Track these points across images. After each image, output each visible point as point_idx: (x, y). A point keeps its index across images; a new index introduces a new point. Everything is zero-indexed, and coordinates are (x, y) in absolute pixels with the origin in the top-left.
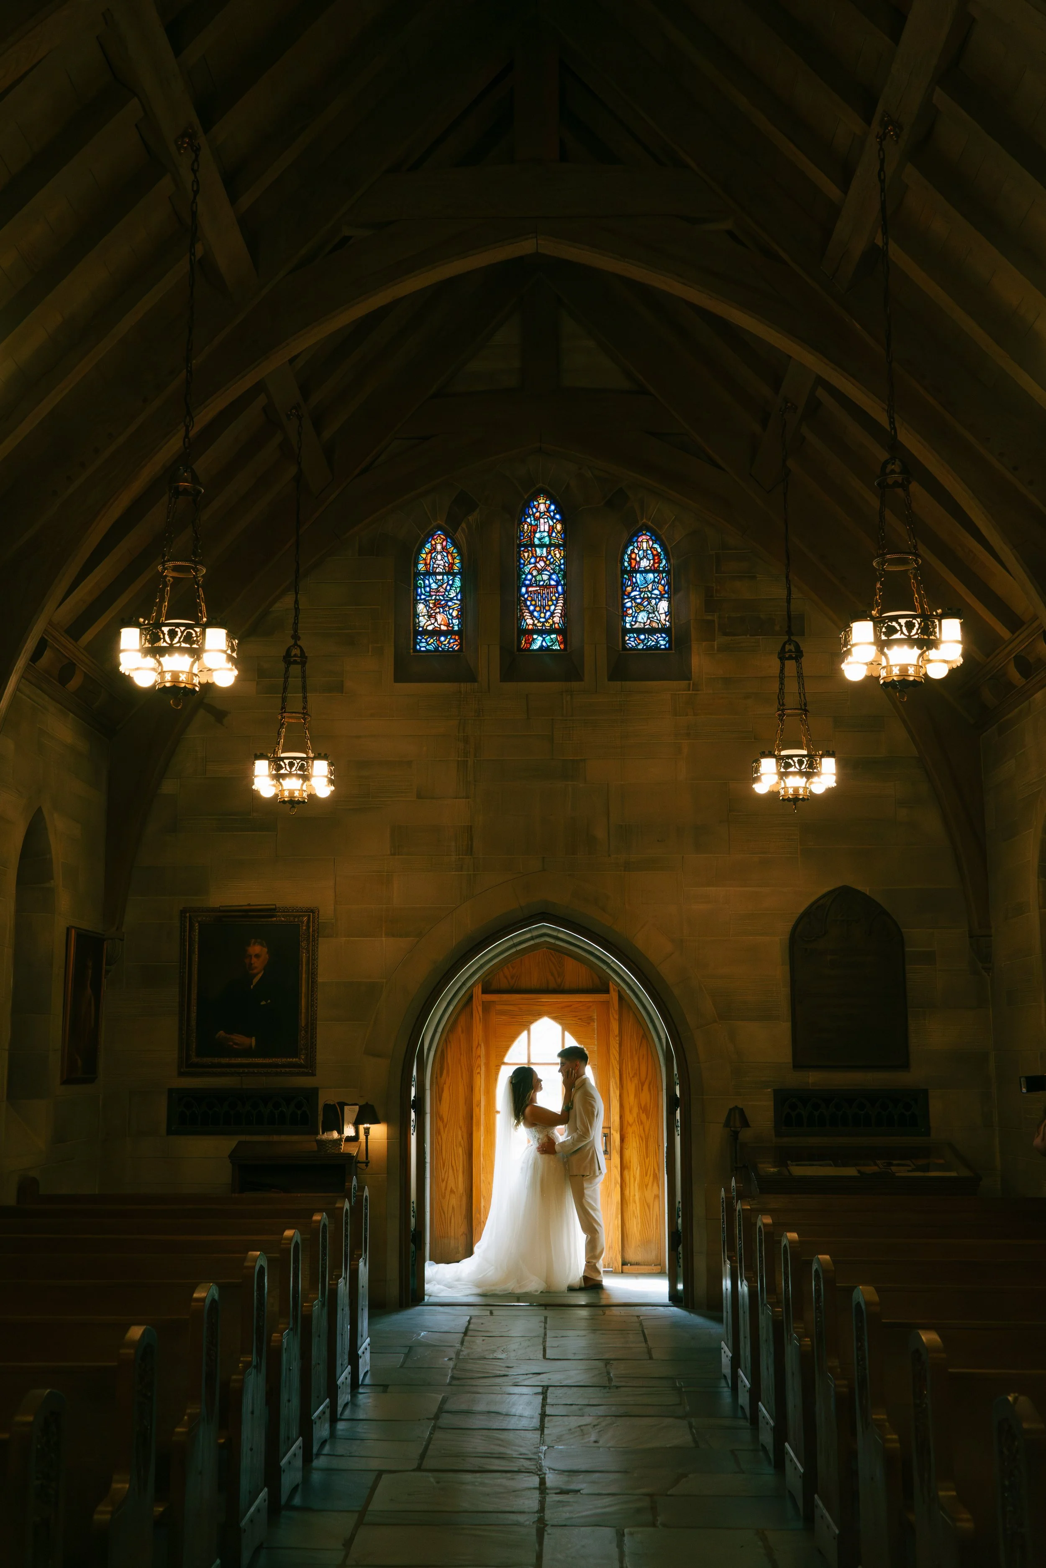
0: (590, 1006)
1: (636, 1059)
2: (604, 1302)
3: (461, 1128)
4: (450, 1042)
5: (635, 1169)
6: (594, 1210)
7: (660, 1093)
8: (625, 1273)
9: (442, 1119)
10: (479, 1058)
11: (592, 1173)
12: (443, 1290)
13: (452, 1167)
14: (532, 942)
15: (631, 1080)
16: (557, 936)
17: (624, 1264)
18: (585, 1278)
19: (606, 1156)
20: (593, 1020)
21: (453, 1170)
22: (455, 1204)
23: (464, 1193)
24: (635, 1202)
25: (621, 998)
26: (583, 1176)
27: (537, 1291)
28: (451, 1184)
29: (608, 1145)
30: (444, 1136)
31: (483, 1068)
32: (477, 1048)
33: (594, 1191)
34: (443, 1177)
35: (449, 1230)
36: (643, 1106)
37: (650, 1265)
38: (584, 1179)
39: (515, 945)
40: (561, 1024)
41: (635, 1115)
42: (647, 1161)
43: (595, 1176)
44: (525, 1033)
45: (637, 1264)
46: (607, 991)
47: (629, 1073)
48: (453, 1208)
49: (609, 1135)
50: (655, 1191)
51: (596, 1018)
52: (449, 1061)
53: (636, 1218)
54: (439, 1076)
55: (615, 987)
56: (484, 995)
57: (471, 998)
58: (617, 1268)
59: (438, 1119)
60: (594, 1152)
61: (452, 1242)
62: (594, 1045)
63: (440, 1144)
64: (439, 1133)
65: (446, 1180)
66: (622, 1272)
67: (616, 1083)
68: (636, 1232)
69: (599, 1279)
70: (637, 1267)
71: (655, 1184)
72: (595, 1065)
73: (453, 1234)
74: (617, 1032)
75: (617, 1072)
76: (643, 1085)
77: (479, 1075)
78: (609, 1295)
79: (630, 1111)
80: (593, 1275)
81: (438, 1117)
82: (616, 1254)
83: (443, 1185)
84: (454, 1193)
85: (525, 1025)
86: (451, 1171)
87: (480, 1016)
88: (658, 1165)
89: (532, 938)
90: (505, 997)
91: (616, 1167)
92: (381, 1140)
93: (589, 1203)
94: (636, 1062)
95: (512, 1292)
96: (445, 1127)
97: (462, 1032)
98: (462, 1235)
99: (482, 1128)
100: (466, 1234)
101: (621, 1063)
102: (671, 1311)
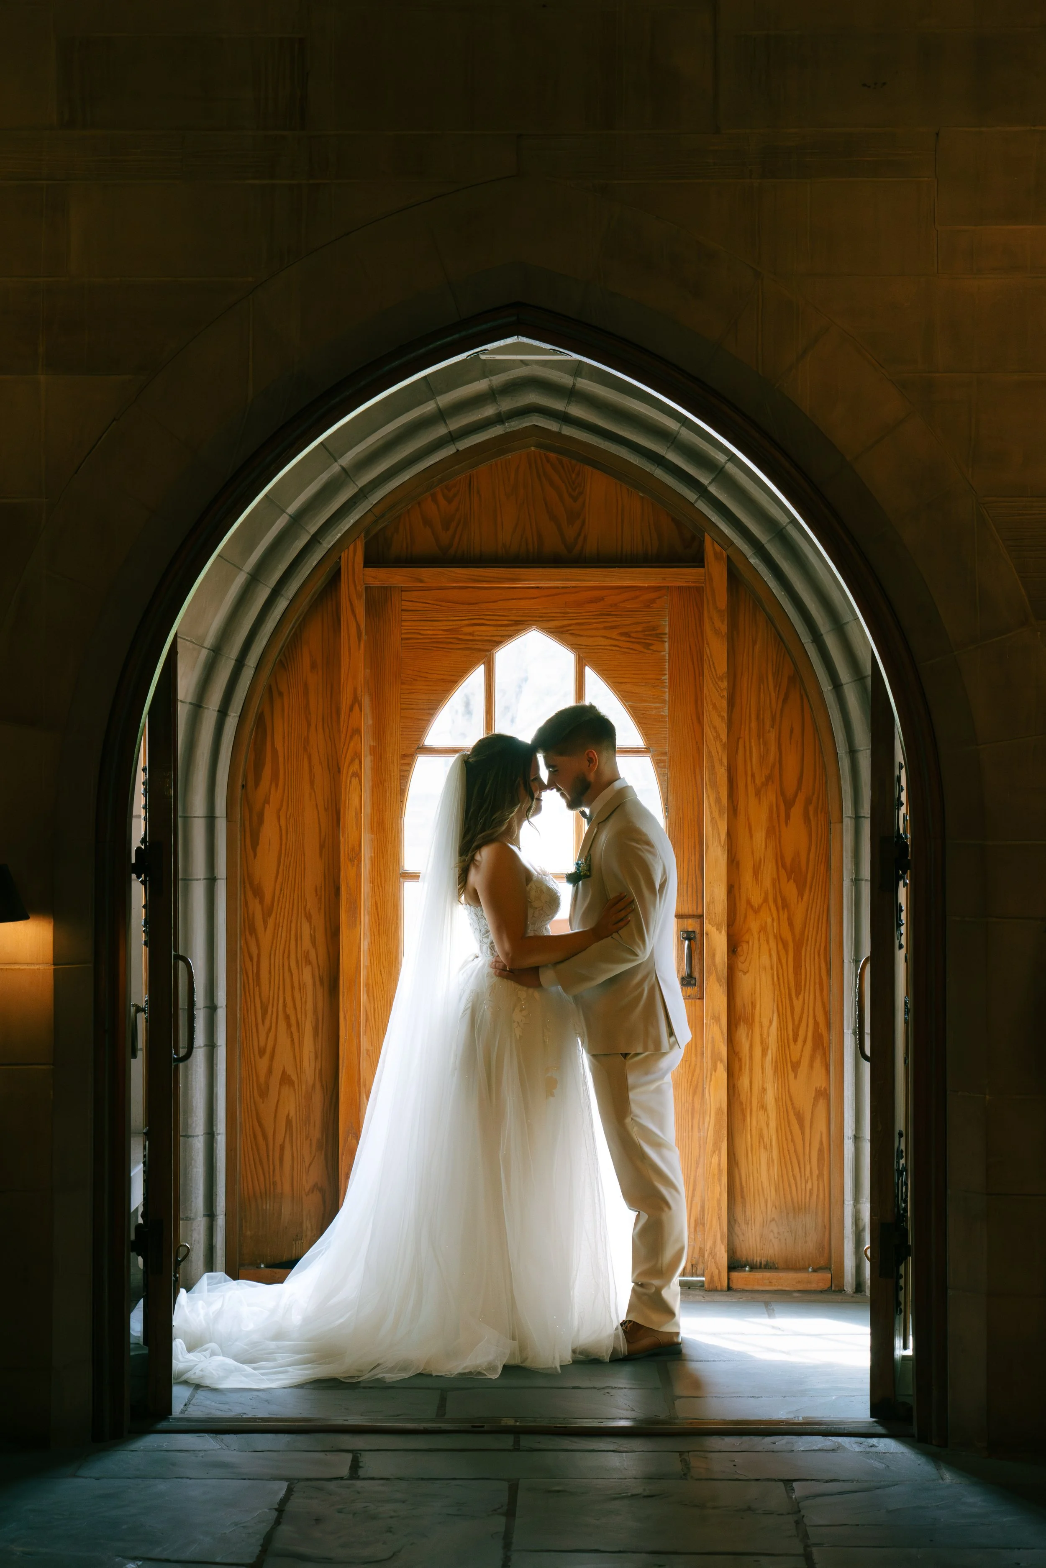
0: (653, 601)
1: (772, 736)
2: (684, 1413)
3: (309, 918)
4: (281, 694)
5: (765, 1022)
6: (658, 1145)
7: (835, 827)
8: (737, 1290)
9: (258, 892)
10: (356, 737)
11: (651, 1046)
12: (229, 1372)
13: (287, 1018)
14: (497, 430)
15: (758, 793)
16: (565, 413)
17: (734, 1265)
18: (630, 1329)
19: (690, 990)
20: (659, 637)
21: (289, 1025)
22: (292, 1114)
23: (318, 1085)
24: (763, 1107)
25: (734, 578)
26: (625, 1055)
27: (491, 1368)
28: (284, 1059)
29: (696, 961)
30: (265, 938)
31: (367, 761)
32: (351, 709)
33: (659, 1091)
34: (262, 1043)
35: (277, 1178)
36: (788, 861)
37: (804, 1269)
38: (630, 1062)
39: (452, 438)
40: (573, 646)
41: (767, 883)
42: (798, 1004)
43: (658, 1052)
44: (478, 674)
45: (768, 1266)
46: (698, 560)
47: (753, 776)
48: (289, 1122)
49: (698, 936)
50: (819, 1081)
51: (667, 631)
52: (279, 746)
53: (765, 1148)
54: (251, 783)
55: (718, 548)
56: (370, 571)
57: (335, 578)
58: (716, 1278)
59: (250, 893)
60: (656, 988)
61: (287, 1210)
62: (664, 701)
63: (255, 960)
64: (253, 930)
65: (269, 1050)
66: (729, 1288)
67: (718, 800)
68: (766, 1184)
69: (668, 1328)
70: (767, 1274)
71: (818, 1063)
72: (665, 754)
73: (287, 1188)
74: (722, 667)
75: (722, 773)
76: (789, 805)
77: (355, 781)
78: (697, 1384)
79: (756, 872)
80: (652, 1320)
81: (248, 886)
82: (715, 1242)
83: (263, 1064)
84: (291, 1083)
85: (480, 650)
86: (282, 1025)
87: (358, 626)
88: (827, 1014)
89: (499, 419)
90: (426, 573)
91: (716, 1019)
92: (37, 967)
93: (644, 1129)
94: (773, 748)
95: (427, 1371)
96: (267, 913)
97: (313, 666)
98: (312, 1190)
99: (365, 919)
100: (322, 1191)
101: (732, 747)
102: (879, 1456)
